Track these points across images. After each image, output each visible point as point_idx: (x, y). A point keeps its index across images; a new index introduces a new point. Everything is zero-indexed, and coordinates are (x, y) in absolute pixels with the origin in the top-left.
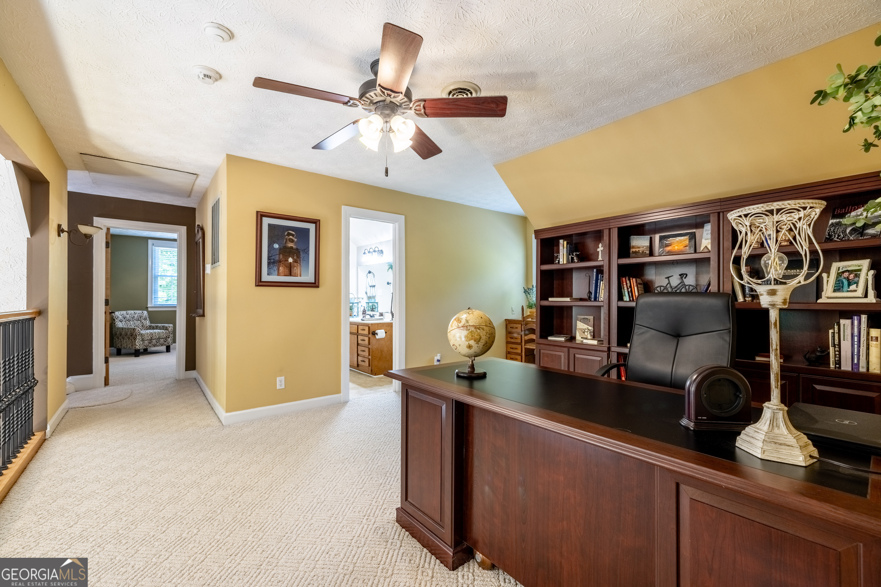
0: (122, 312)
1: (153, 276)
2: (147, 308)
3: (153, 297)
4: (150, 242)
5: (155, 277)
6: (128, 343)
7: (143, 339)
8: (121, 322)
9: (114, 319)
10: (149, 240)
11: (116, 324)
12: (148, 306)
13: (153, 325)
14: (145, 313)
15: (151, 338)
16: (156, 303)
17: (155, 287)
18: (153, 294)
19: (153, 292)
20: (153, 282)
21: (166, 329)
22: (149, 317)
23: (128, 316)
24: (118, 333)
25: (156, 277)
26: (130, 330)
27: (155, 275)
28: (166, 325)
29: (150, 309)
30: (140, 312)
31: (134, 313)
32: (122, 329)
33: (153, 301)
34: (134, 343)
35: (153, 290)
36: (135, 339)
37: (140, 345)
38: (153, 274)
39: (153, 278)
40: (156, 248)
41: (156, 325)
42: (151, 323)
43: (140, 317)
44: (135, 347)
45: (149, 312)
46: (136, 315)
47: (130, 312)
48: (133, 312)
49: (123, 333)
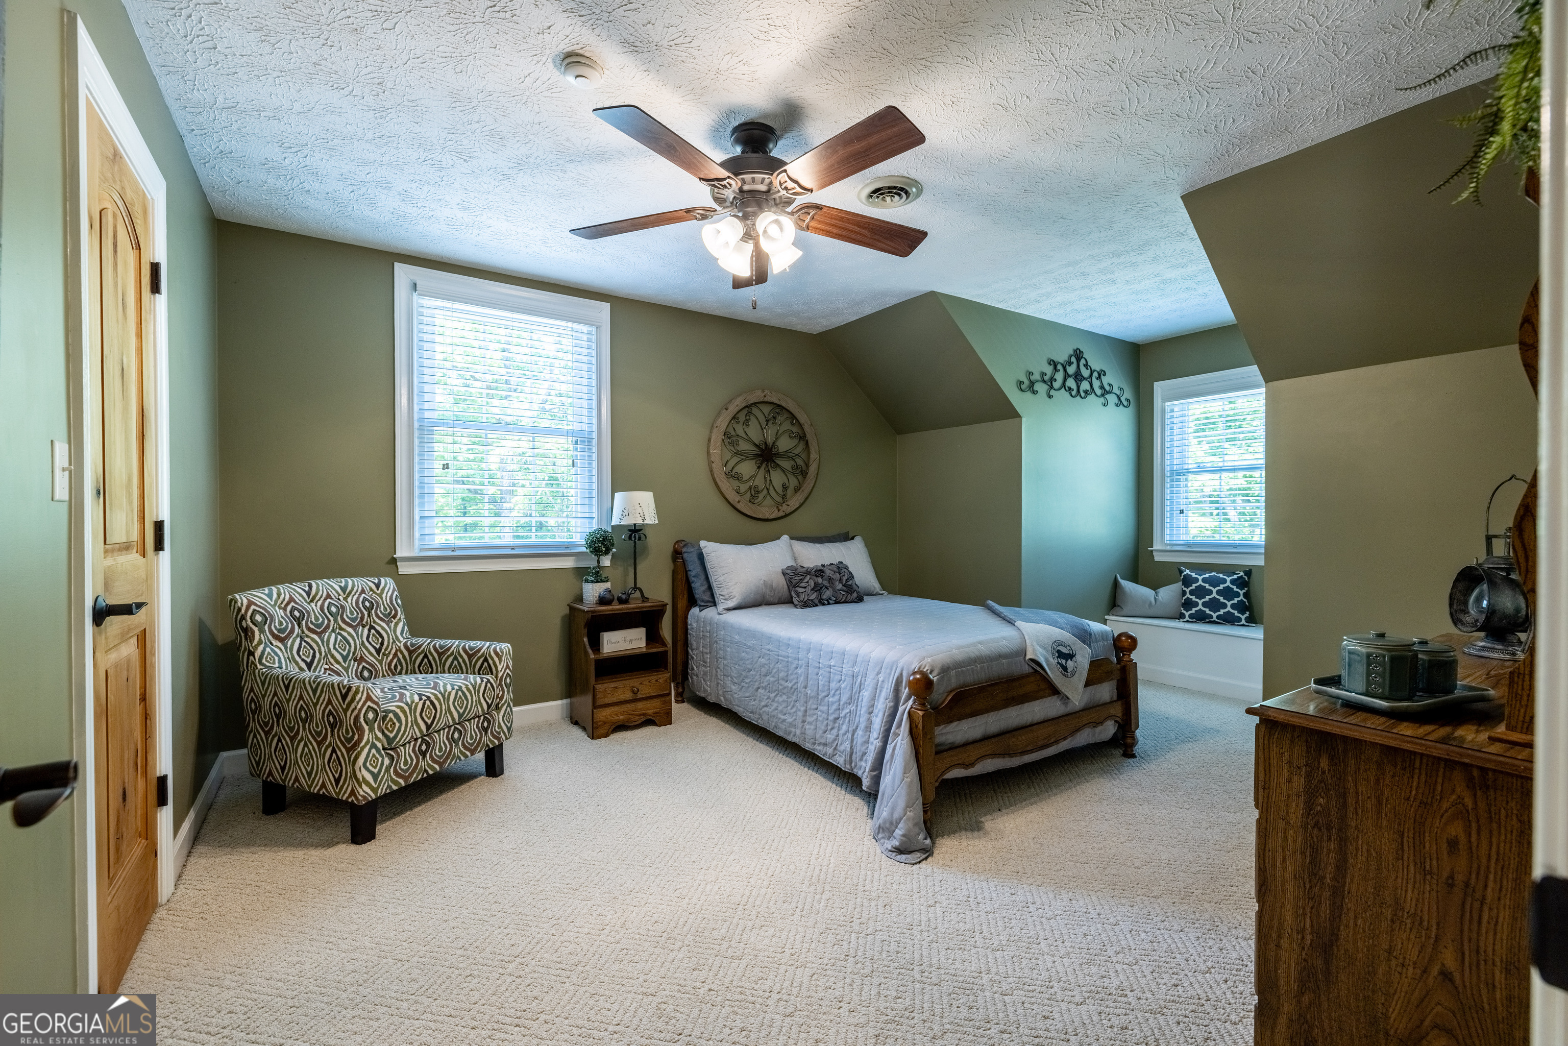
0: (286, 591)
1: (416, 425)
2: (394, 561)
3: (417, 518)
4: (403, 273)
5: (421, 428)
6: (317, 762)
7: (390, 741)
8: (282, 640)
9: (246, 630)
10: (398, 266)
11: (258, 654)
12: (398, 554)
13: (424, 642)
14: (388, 584)
15: (428, 727)
16: (427, 542)
17: (422, 469)
18: (417, 501)
19: (417, 492)
20: (416, 451)
21: (485, 666)
22: (404, 607)
23: (315, 607)
24: (266, 703)
25: (426, 428)
26: (325, 697)
27: (421, 419)
28: (484, 645)
29: (402, 571)
30: (367, 583)
31: (344, 589)
32: (288, 683)
33: (417, 535)
34: (347, 769)
35: (417, 483)
36: (353, 747)
37: (375, 776)
38: (416, 417)
39: (416, 434)
40: (427, 302)
41: (439, 642)
42: (414, 633)
43: (369, 610)
44: (353, 793)
45: (403, 582)
46: (351, 600)
47: (321, 586)
48: (335, 585)
49: (291, 708)
